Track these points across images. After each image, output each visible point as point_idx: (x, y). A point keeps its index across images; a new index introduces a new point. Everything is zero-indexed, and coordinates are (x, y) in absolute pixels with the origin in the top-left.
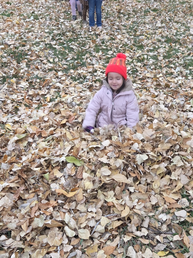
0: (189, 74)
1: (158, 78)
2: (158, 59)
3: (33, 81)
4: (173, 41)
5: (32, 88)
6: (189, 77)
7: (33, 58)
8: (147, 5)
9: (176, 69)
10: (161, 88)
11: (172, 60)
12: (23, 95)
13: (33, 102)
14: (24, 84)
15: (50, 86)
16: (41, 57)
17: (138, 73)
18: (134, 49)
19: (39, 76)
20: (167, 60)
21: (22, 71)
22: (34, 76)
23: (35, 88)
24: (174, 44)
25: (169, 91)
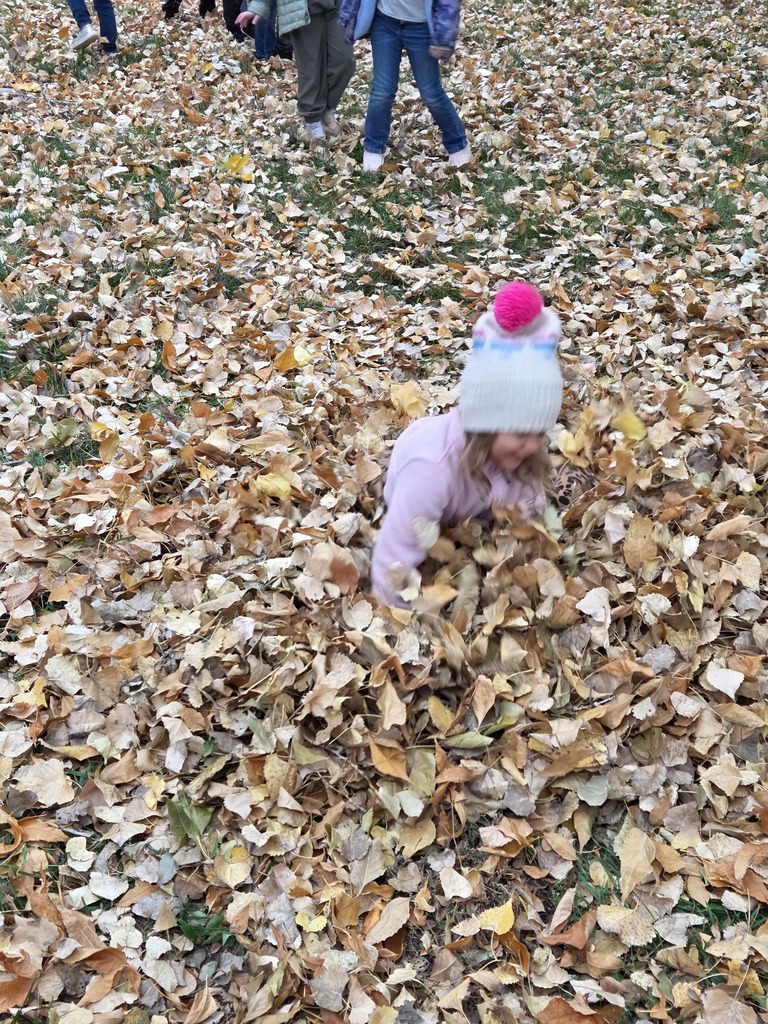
1: (668, 286)
4: (753, 155)
8: (678, 25)
9: (743, 255)
10: (671, 319)
17: (597, 269)
18: (594, 182)
24: (754, 168)
25: (702, 331)
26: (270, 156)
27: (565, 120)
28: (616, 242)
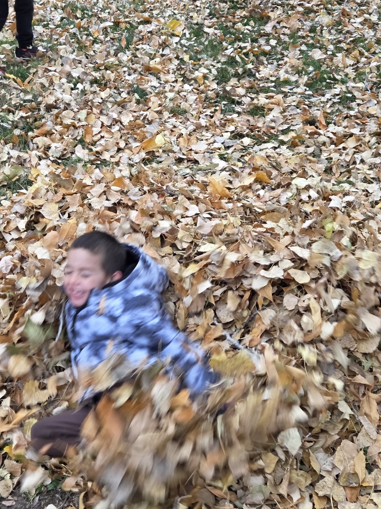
26: (195, 22)
27: (370, 11)
28: (371, 89)
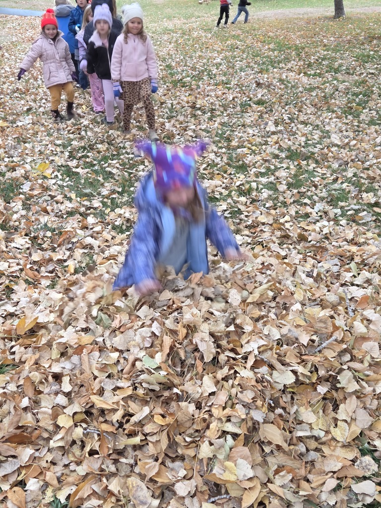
0: (341, 216)
1: (283, 224)
2: (277, 189)
3: (38, 236)
4: (303, 156)
5: (38, 249)
6: (341, 220)
7: (35, 192)
8: (245, 94)
9: (315, 207)
10: (290, 242)
11: (304, 190)
12: (22, 262)
13: (42, 274)
14: (20, 241)
15: (73, 243)
16: (50, 190)
17: (242, 216)
18: (229, 172)
19: (49, 225)
20: (295, 191)
21: (15, 217)
22: (39, 226)
23: (43, 248)
24: (305, 162)
25: (308, 247)
26: (60, 164)
